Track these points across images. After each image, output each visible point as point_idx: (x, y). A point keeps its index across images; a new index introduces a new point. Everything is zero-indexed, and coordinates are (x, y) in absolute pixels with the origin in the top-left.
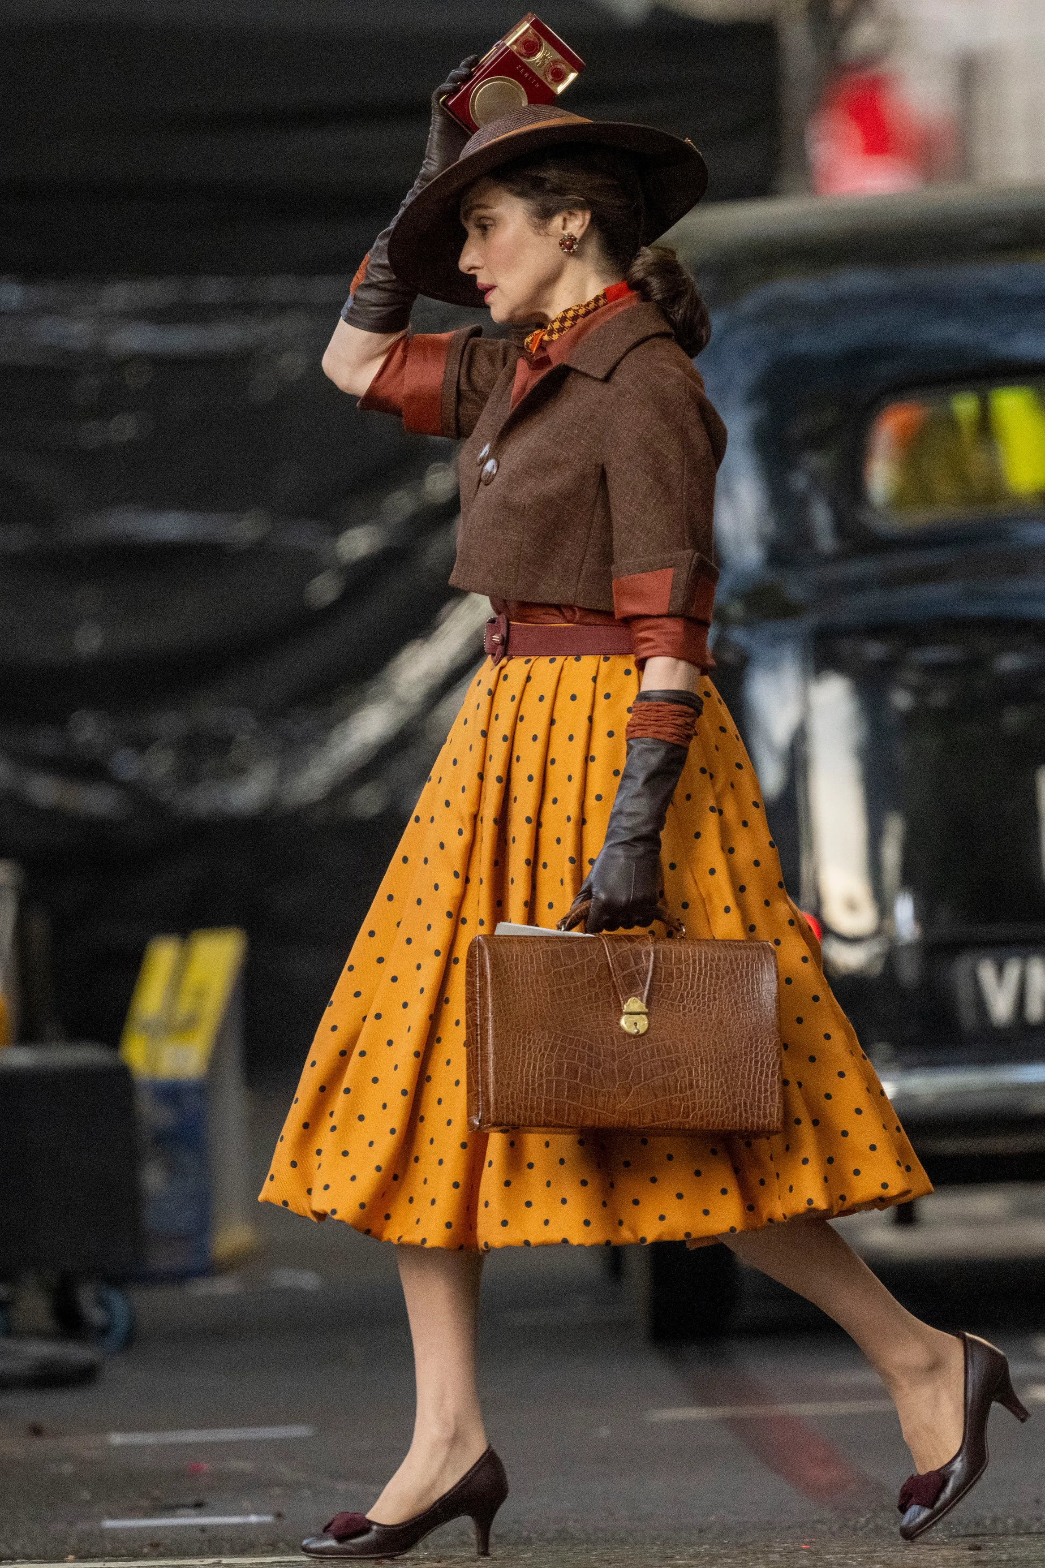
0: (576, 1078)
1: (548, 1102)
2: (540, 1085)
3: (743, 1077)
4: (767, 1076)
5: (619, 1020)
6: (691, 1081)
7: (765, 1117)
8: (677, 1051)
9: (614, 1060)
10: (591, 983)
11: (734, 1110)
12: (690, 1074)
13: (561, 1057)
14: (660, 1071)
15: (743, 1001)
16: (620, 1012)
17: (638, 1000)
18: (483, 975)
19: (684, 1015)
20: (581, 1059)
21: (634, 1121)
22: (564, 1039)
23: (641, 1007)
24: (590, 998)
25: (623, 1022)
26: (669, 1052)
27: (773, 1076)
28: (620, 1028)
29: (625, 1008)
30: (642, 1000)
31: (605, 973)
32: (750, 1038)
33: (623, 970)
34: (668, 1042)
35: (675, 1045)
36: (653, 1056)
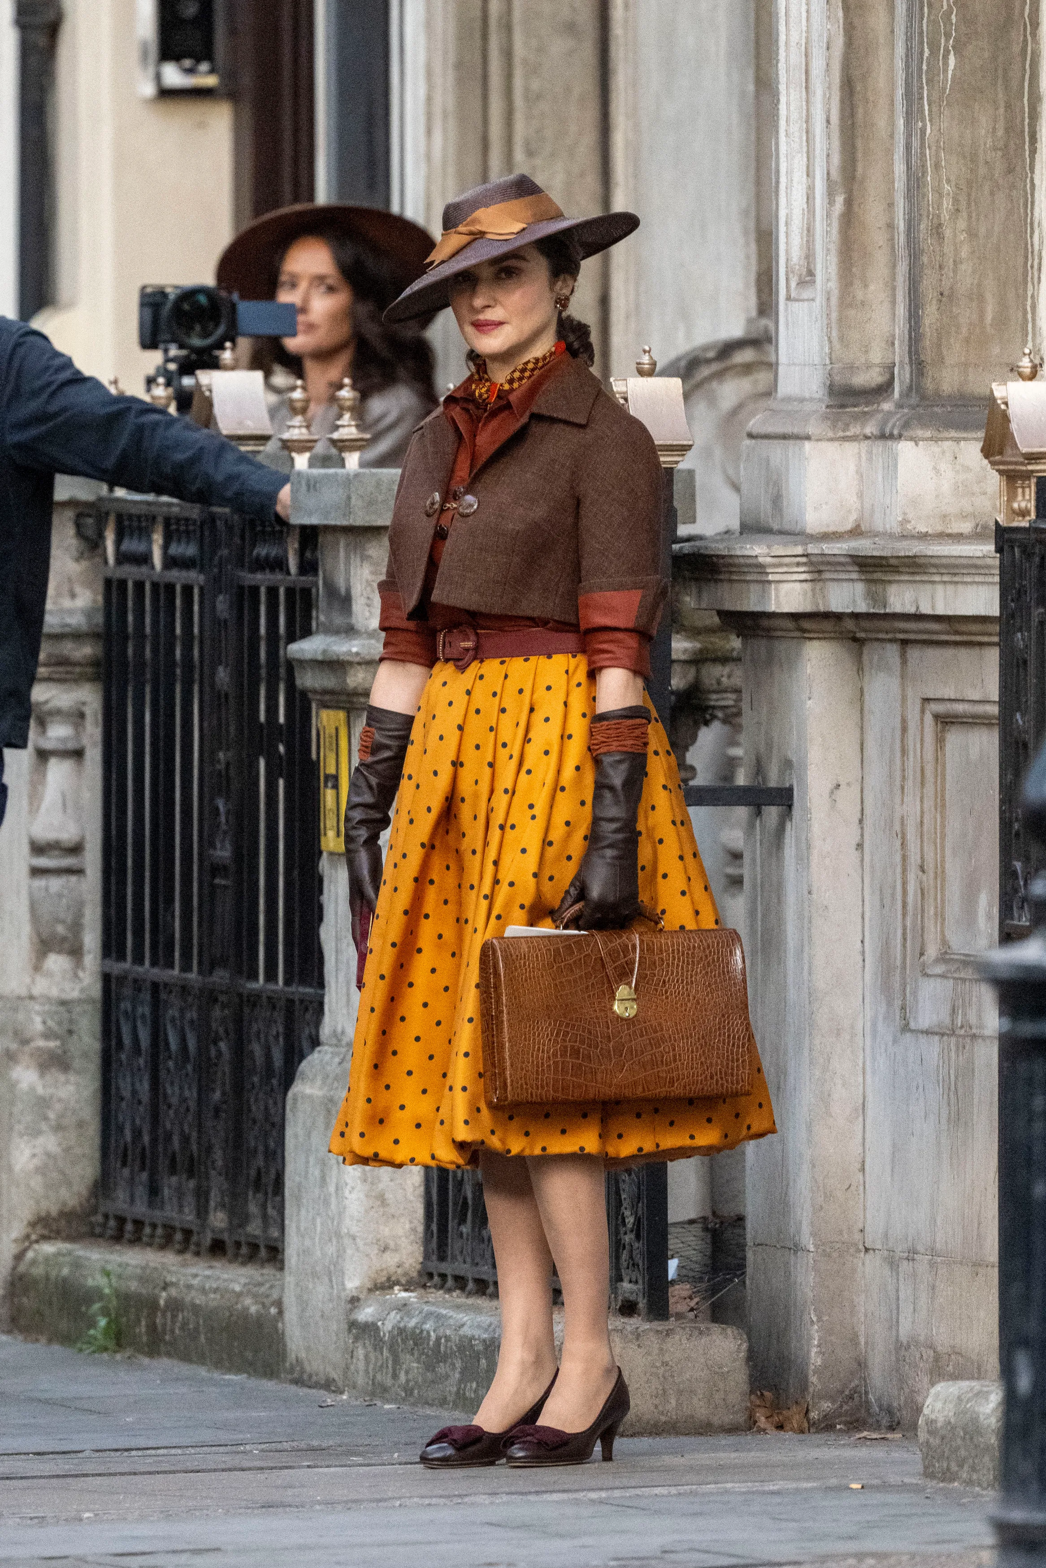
0: (578, 1058)
1: (556, 1081)
2: (549, 1066)
3: (718, 1049)
4: (738, 1047)
5: (612, 1005)
6: (675, 1056)
7: (738, 1083)
8: (662, 1030)
9: (610, 1041)
10: (588, 975)
11: (712, 1078)
12: (674, 1050)
13: (565, 1041)
14: (649, 1048)
15: (716, 982)
16: (613, 998)
17: (627, 987)
18: (496, 974)
19: (667, 998)
20: (582, 1042)
21: (628, 1092)
22: (567, 1025)
23: (630, 994)
24: (587, 987)
25: (616, 1007)
26: (656, 1032)
27: (743, 1047)
28: (614, 1013)
29: (618, 995)
30: (630, 987)
31: (598, 966)
32: (723, 1016)
33: (614, 962)
34: (654, 1023)
35: (660, 1024)
36: (642, 1036)
